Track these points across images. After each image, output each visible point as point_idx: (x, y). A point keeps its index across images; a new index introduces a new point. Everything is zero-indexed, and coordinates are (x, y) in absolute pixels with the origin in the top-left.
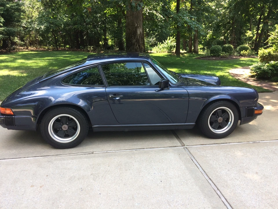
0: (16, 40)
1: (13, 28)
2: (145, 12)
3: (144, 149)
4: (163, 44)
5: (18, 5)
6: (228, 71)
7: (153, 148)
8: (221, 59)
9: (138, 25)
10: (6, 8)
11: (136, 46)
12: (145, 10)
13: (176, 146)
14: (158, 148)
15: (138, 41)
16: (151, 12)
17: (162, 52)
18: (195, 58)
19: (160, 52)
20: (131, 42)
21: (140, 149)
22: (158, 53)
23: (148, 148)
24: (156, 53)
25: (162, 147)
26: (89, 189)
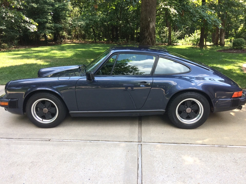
0: (65, 34)
1: (59, 24)
2: (160, 8)
3: (99, 141)
4: (190, 37)
5: (64, 5)
6: (240, 64)
7: (108, 141)
8: (243, 52)
9: (150, 19)
10: (55, 8)
11: (149, 39)
12: (160, 6)
13: (132, 142)
14: (113, 141)
15: (150, 35)
16: (166, 7)
17: (188, 44)
18: (217, 51)
19: (185, 45)
20: (143, 35)
21: (95, 141)
22: (184, 45)
23: (103, 141)
24: (182, 45)
25: (117, 141)
26: (19, 177)
